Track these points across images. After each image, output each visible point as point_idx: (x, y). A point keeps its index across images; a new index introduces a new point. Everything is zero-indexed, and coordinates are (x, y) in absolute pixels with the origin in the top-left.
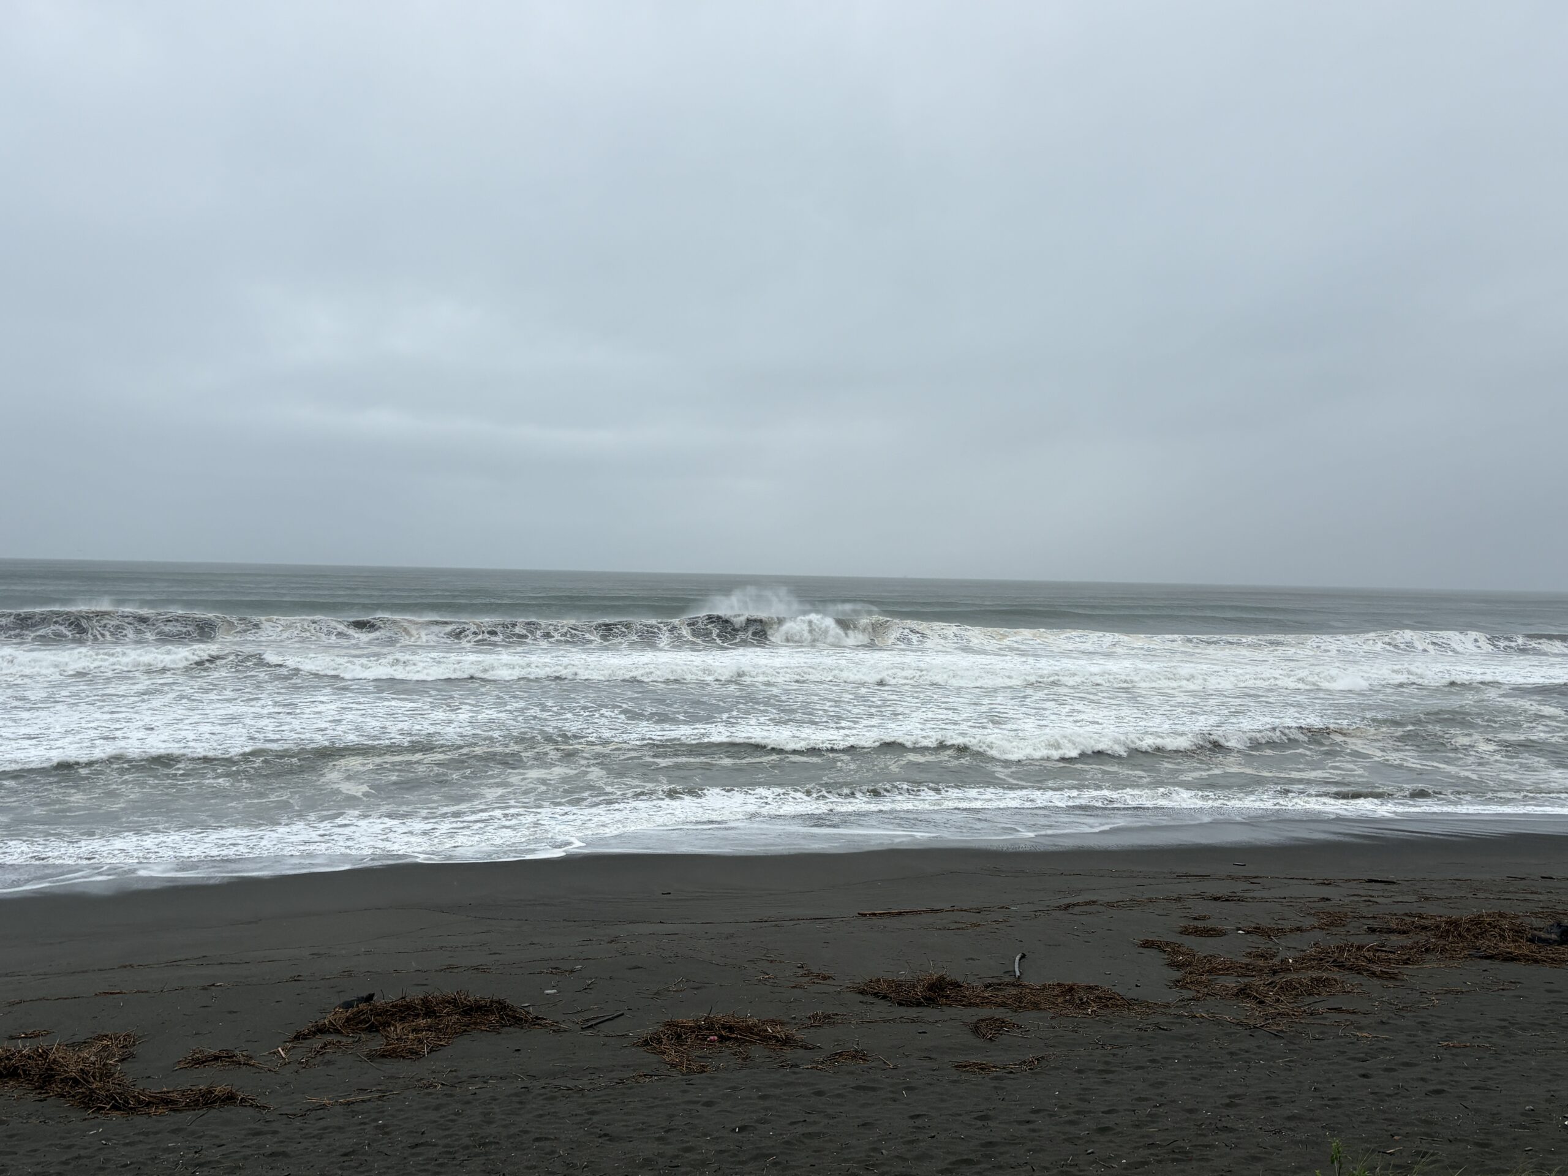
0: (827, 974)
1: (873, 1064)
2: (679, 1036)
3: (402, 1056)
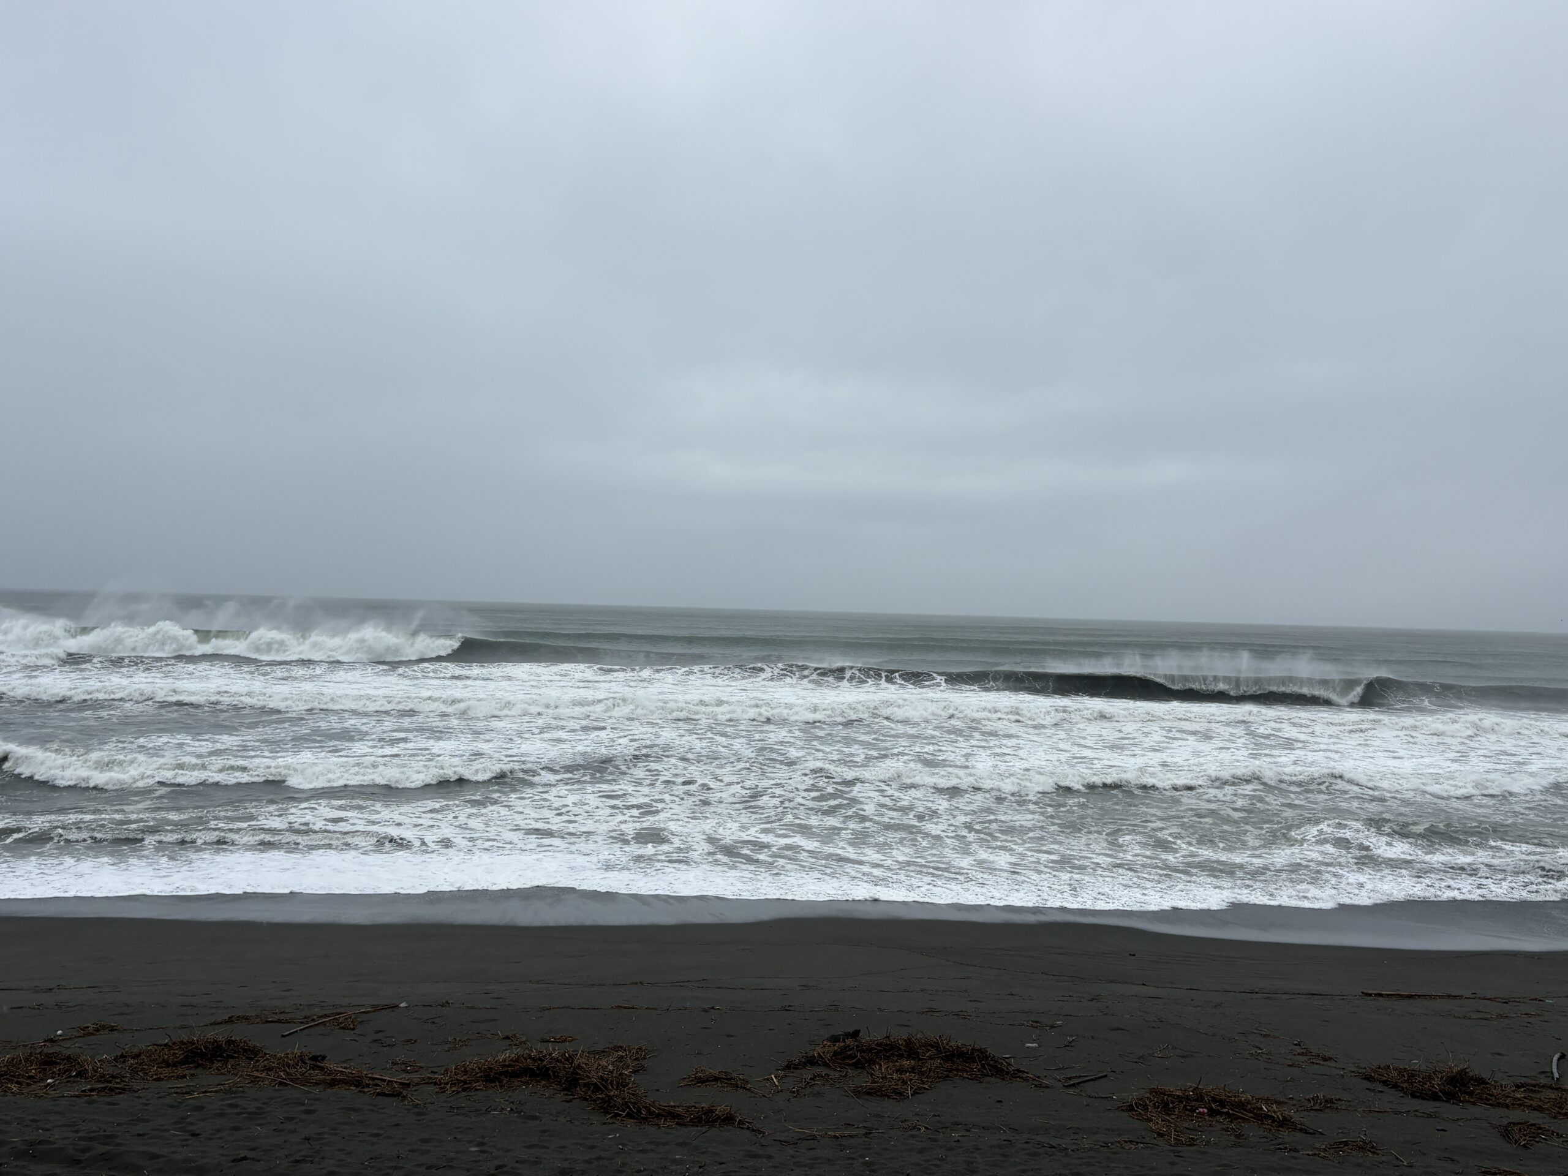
0: (1327, 1055)
1: (1384, 1159)
2: (1165, 1105)
3: (886, 1095)
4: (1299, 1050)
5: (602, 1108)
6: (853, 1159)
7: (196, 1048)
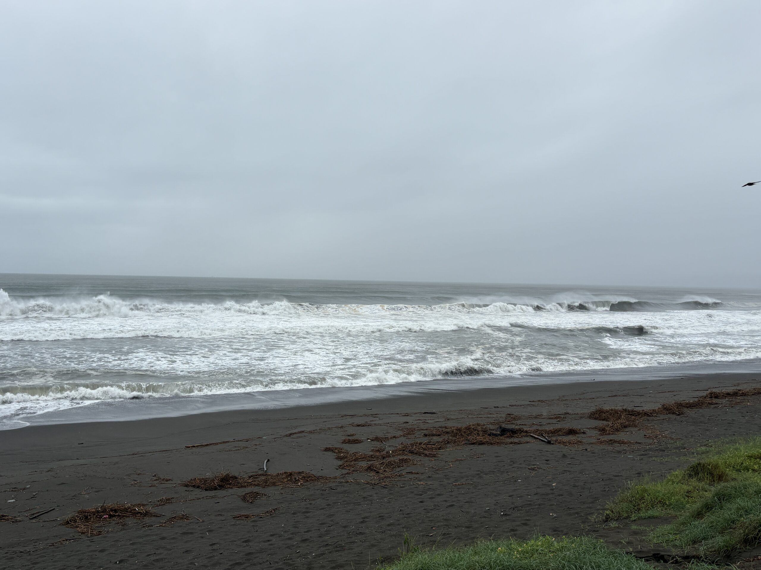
0: (168, 478)
1: (192, 521)
2: (86, 517)
4: (155, 478)
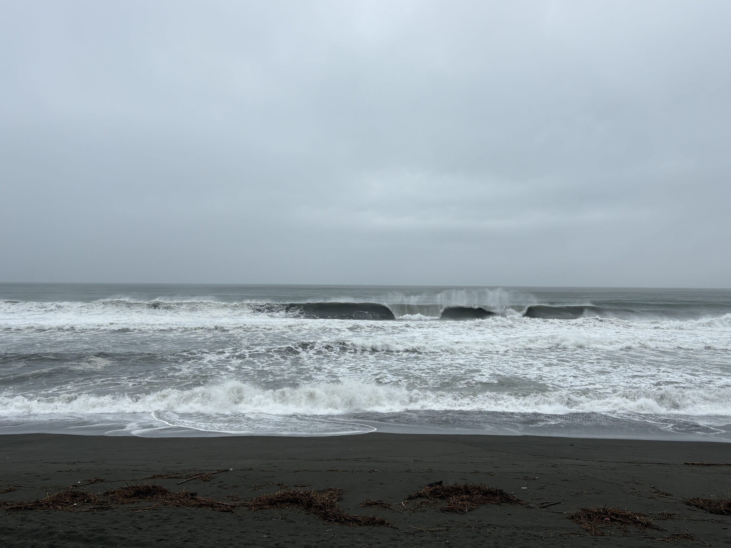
0: (668, 493)
1: (697, 542)
2: (590, 516)
3: (456, 512)
4: (654, 490)
5: (324, 517)
6: (440, 541)
7: (139, 490)
